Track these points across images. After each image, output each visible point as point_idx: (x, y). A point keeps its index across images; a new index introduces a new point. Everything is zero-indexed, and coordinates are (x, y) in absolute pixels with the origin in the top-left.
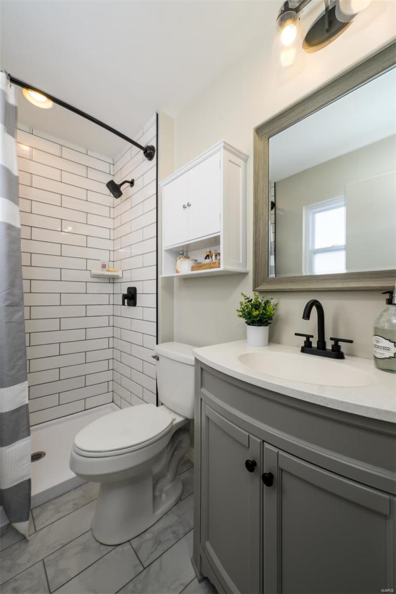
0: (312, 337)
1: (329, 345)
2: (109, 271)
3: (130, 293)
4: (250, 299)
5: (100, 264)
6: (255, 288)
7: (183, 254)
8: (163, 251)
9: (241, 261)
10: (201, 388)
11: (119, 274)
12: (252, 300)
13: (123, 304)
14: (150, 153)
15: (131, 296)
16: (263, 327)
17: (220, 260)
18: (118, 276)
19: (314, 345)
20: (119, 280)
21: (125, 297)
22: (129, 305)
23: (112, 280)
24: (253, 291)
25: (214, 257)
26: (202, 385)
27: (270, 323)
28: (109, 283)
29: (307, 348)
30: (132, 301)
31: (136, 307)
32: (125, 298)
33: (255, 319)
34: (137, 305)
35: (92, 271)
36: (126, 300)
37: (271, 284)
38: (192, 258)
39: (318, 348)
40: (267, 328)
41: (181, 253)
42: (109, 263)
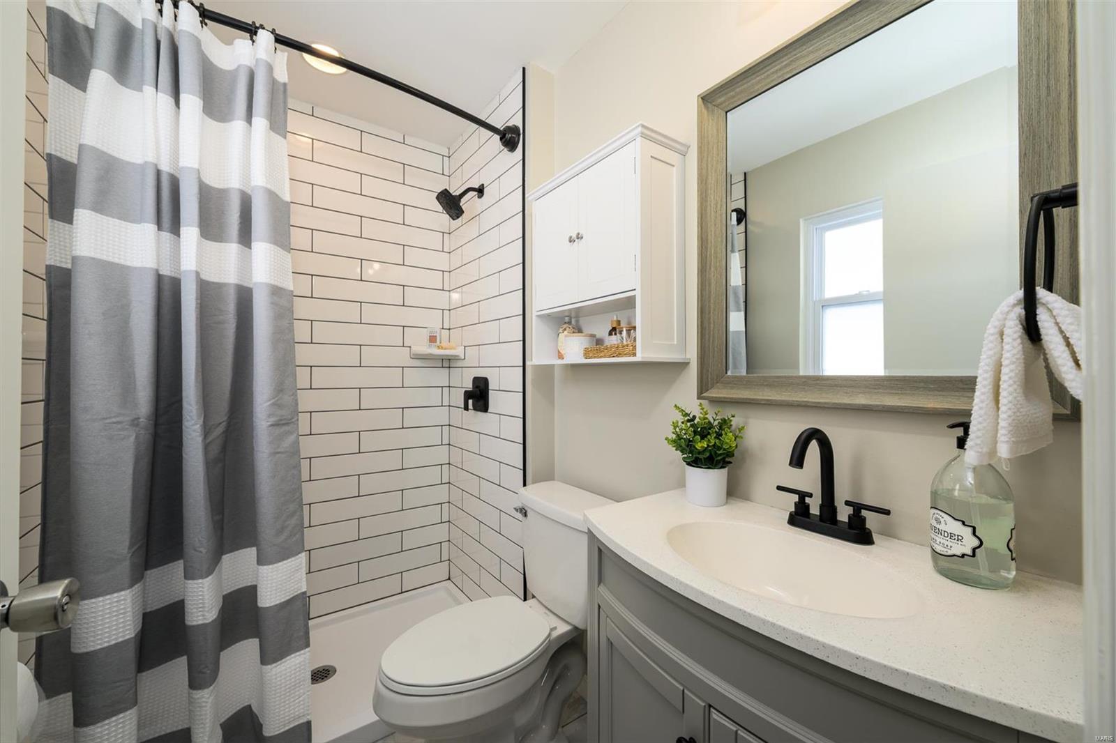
0: (810, 495)
1: (844, 514)
2: (442, 348)
3: (477, 387)
4: (691, 416)
5: (425, 334)
6: (702, 393)
7: (570, 323)
8: (534, 317)
9: (675, 343)
10: (599, 584)
11: (459, 352)
12: (694, 417)
13: (466, 408)
14: (511, 138)
15: (478, 392)
16: (716, 470)
17: (635, 340)
18: (458, 356)
19: (815, 510)
20: (460, 364)
21: (468, 395)
22: (475, 409)
23: (448, 363)
24: (698, 399)
25: (624, 333)
26: (600, 581)
27: (730, 463)
28: (443, 367)
29: (800, 517)
30: (481, 403)
31: (487, 414)
32: (469, 398)
33: (701, 456)
34: (489, 411)
35: (414, 348)
36: (470, 402)
37: (732, 388)
38: (586, 333)
39: (821, 517)
40: (724, 472)
41: (567, 319)
42: (441, 333)
